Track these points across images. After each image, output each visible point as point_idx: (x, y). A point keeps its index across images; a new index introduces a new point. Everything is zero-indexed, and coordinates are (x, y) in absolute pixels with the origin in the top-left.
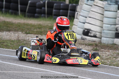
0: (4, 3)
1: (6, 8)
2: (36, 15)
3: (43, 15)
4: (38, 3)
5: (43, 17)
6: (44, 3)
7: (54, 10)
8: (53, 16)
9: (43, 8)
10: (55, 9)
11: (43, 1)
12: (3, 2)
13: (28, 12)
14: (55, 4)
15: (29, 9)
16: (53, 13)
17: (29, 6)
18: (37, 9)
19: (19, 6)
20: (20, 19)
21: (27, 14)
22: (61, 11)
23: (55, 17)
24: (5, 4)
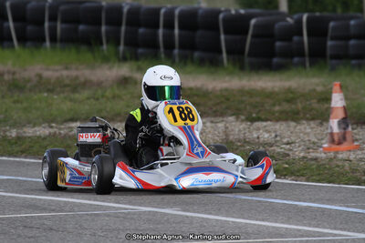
0: (176, 31)
1: (182, 47)
2: (275, 60)
3: (296, 60)
4: (277, 26)
5: (296, 65)
6: (299, 22)
7: (329, 43)
8: (329, 61)
9: (296, 38)
10: (332, 39)
11: (296, 16)
12: (173, 28)
13: (250, 55)
14: (332, 24)
15: (251, 43)
16: (329, 52)
17: (253, 36)
18: (278, 44)
19: (222, 37)
20: (227, 78)
21: (247, 60)
22: (352, 42)
23: (334, 62)
24: (180, 35)
